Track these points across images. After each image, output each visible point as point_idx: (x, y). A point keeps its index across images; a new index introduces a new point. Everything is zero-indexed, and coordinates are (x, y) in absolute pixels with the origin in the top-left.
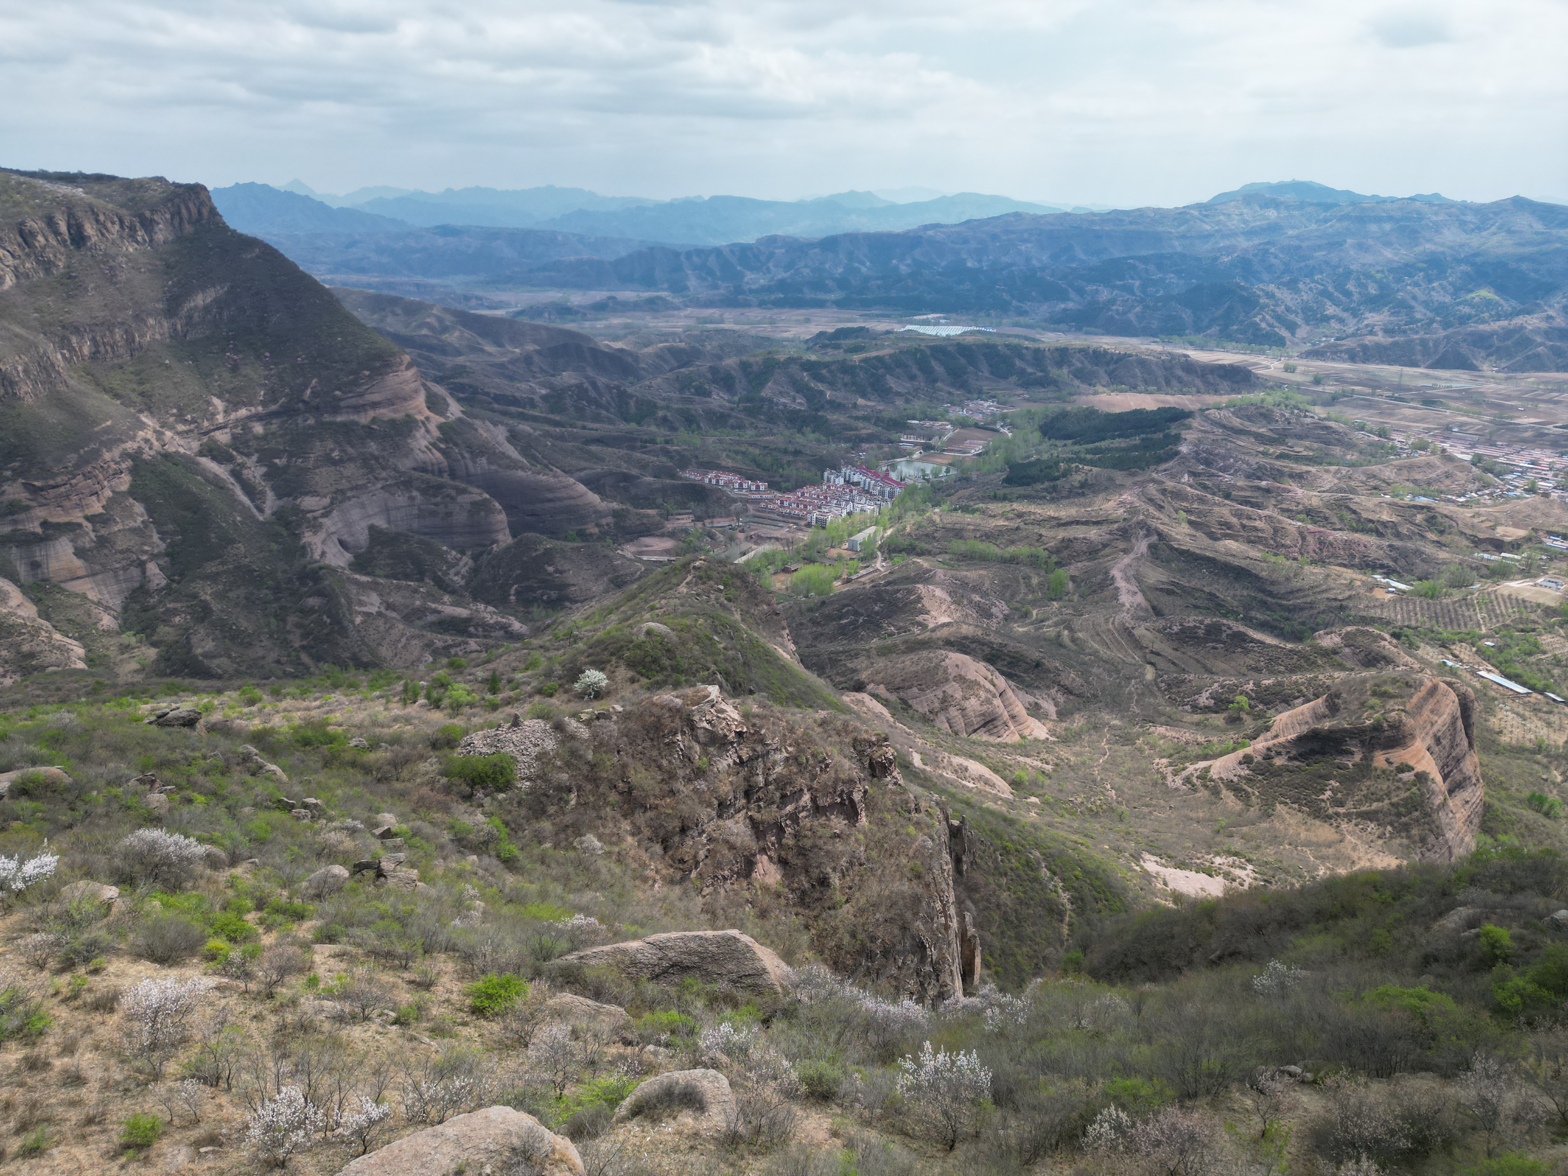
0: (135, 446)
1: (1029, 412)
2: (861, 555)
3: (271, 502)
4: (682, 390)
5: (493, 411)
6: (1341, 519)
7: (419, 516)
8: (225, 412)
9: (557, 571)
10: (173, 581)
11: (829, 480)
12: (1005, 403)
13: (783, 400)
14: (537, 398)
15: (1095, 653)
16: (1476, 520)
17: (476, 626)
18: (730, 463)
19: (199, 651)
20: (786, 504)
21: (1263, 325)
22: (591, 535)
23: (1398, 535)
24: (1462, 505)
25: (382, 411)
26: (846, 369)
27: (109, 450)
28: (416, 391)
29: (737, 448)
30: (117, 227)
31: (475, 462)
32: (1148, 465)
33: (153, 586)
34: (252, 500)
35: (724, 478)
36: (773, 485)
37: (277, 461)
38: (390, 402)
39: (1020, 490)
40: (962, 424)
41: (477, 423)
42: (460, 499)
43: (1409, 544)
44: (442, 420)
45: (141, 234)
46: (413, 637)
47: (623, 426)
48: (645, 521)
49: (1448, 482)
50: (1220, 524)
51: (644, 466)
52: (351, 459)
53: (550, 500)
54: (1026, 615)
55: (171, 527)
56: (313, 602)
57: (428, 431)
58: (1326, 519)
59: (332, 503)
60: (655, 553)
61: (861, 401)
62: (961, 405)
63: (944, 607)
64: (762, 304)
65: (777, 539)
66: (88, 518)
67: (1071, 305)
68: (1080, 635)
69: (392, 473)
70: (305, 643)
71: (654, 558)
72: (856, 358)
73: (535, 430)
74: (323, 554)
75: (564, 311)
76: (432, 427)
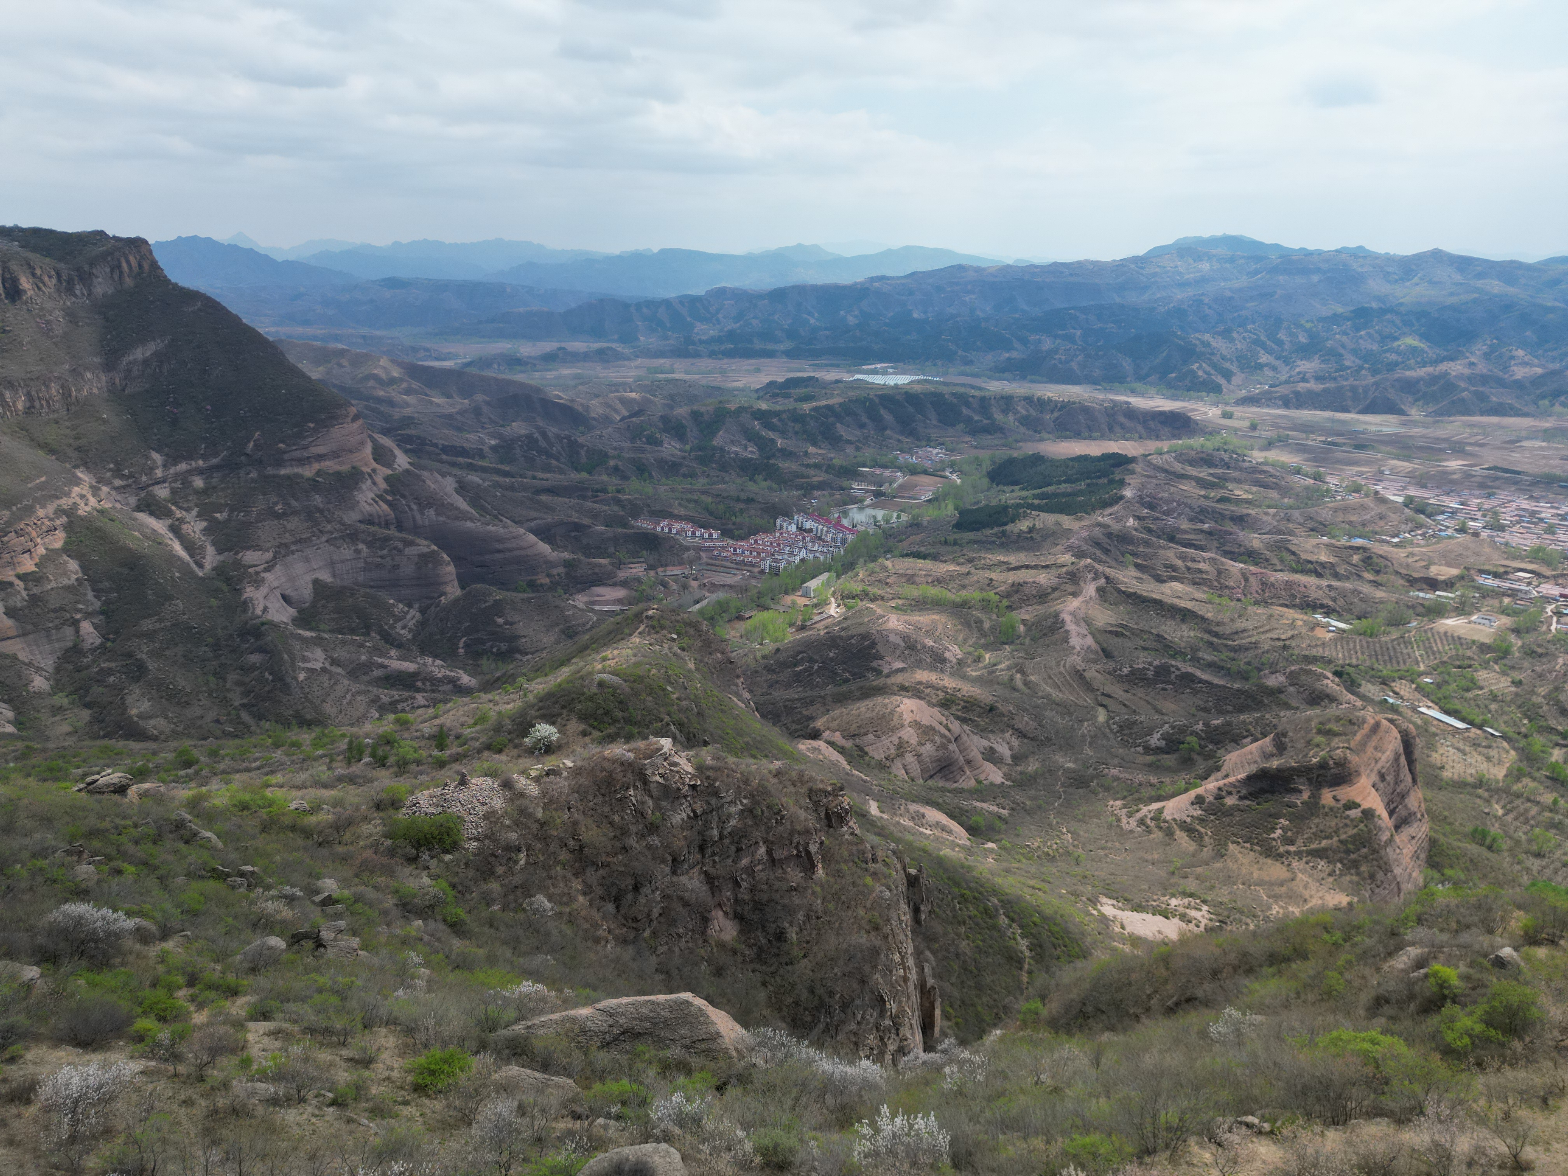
0: (70, 501)
1: (977, 458)
2: (815, 601)
3: (211, 557)
4: (633, 439)
5: (442, 462)
6: (1282, 561)
7: (365, 570)
8: (164, 466)
9: (506, 623)
10: (108, 640)
11: (781, 527)
12: (953, 450)
13: (734, 449)
14: (486, 449)
15: (1048, 697)
16: (1410, 560)
17: (424, 680)
18: (682, 512)
19: (134, 712)
20: (739, 551)
21: (1200, 373)
22: (542, 585)
23: (1336, 576)
24: (1396, 545)
25: (328, 463)
26: (798, 418)
27: (43, 507)
28: (362, 443)
29: (689, 496)
30: (54, 281)
31: (423, 514)
32: (1094, 509)
33: (87, 645)
34: (191, 556)
35: (677, 526)
36: (726, 533)
37: (218, 515)
38: (335, 455)
39: (970, 535)
40: (913, 471)
41: (425, 474)
42: (408, 551)
43: (1348, 585)
44: (389, 472)
45: (78, 289)
46: (359, 693)
47: (575, 476)
48: (597, 570)
49: (1382, 523)
50: (1166, 566)
51: (595, 516)
52: (295, 513)
53: (499, 551)
54: (979, 659)
55: (106, 584)
56: (255, 658)
57: (374, 483)
58: (1267, 560)
59: (275, 557)
60: (607, 603)
61: (811, 450)
62: (910, 451)
63: (898, 653)
64: (712, 354)
65: (730, 586)
66: (19, 577)
67: (1015, 354)
68: (1032, 678)
69: (338, 526)
70: (245, 701)
71: (606, 608)
72: (807, 407)
73: (484, 480)
74: (265, 609)
75: (514, 362)
76: (379, 479)
